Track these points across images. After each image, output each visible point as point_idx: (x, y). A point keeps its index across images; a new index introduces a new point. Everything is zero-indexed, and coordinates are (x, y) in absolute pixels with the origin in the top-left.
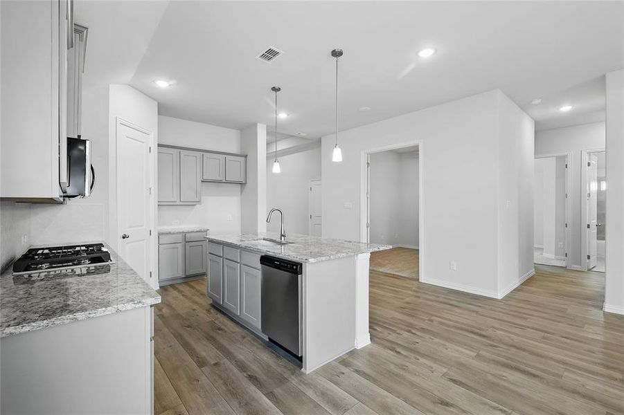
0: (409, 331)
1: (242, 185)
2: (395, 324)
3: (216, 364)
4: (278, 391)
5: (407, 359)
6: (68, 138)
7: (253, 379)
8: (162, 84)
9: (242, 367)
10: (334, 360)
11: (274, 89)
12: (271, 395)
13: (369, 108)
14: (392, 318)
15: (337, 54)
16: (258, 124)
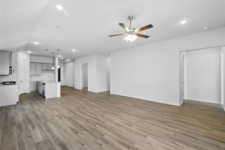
1: (54, 70)
6: (10, 67)
15: (58, 50)
16: (56, 57)
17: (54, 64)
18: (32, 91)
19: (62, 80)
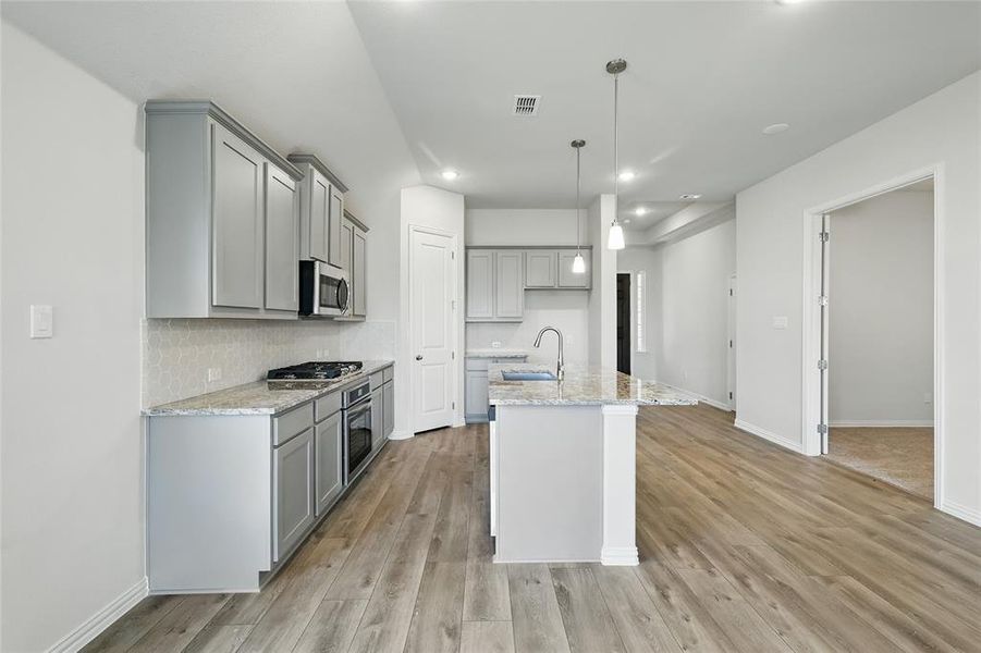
0: (741, 579)
1: (589, 290)
2: (729, 559)
3: (423, 516)
4: (443, 566)
5: (664, 610)
6: (301, 262)
7: (436, 543)
8: (450, 175)
9: (442, 526)
10: (548, 564)
11: (575, 144)
12: (431, 566)
13: (785, 125)
14: (738, 548)
15: (616, 67)
16: (603, 196)
17: (591, 248)
18: (477, 416)
19: (640, 349)
